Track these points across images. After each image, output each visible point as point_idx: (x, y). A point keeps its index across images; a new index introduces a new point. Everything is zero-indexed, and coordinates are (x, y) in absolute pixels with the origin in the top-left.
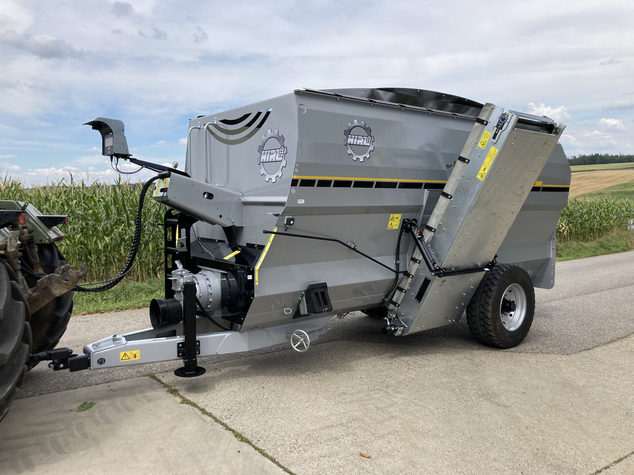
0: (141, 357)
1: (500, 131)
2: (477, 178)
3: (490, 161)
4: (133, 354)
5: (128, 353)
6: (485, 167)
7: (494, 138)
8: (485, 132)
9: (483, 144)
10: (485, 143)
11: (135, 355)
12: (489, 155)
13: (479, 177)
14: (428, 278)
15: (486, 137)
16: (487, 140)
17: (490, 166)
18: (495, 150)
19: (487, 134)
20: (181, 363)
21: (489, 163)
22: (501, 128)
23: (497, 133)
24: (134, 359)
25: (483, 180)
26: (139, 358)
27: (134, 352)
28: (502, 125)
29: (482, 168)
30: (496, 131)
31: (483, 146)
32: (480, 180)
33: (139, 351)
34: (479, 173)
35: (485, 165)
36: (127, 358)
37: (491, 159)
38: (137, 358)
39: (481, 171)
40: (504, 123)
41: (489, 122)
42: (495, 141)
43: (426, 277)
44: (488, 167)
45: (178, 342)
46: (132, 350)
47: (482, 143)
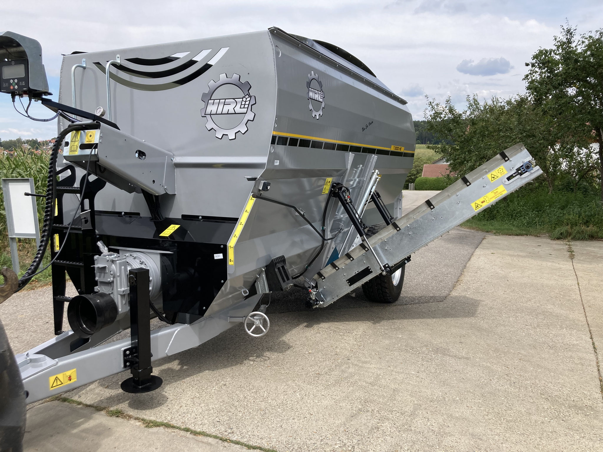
0: (78, 378)
1: (518, 176)
2: (471, 205)
3: (493, 197)
4: (67, 376)
5: (60, 376)
6: (485, 200)
7: (509, 179)
8: (502, 167)
9: (493, 178)
10: (496, 177)
11: (70, 377)
12: (495, 192)
13: (473, 205)
14: (370, 269)
15: (500, 172)
16: (500, 176)
17: (490, 202)
18: (504, 190)
19: (502, 170)
20: (128, 375)
21: (491, 199)
22: (521, 174)
23: (514, 177)
24: (69, 382)
25: (476, 211)
26: (75, 380)
27: (68, 373)
28: (524, 172)
29: (482, 199)
30: (514, 174)
31: (493, 179)
32: (473, 209)
33: (75, 370)
34: (476, 202)
35: (485, 198)
36: (59, 383)
37: (494, 196)
38: (72, 381)
39: (479, 202)
40: (527, 171)
41: (510, 161)
42: (508, 182)
43: (369, 267)
44: (488, 201)
45: (123, 349)
46: (64, 371)
47: (493, 176)
